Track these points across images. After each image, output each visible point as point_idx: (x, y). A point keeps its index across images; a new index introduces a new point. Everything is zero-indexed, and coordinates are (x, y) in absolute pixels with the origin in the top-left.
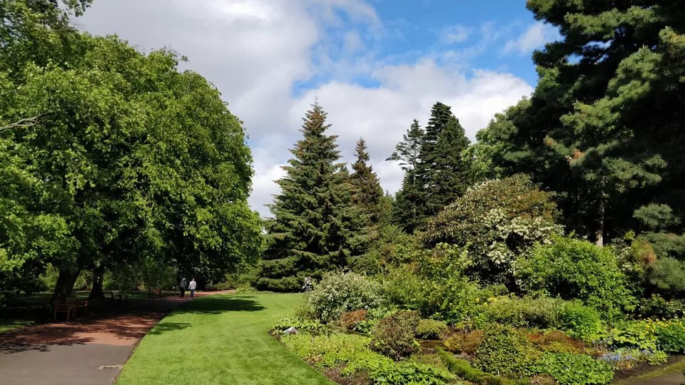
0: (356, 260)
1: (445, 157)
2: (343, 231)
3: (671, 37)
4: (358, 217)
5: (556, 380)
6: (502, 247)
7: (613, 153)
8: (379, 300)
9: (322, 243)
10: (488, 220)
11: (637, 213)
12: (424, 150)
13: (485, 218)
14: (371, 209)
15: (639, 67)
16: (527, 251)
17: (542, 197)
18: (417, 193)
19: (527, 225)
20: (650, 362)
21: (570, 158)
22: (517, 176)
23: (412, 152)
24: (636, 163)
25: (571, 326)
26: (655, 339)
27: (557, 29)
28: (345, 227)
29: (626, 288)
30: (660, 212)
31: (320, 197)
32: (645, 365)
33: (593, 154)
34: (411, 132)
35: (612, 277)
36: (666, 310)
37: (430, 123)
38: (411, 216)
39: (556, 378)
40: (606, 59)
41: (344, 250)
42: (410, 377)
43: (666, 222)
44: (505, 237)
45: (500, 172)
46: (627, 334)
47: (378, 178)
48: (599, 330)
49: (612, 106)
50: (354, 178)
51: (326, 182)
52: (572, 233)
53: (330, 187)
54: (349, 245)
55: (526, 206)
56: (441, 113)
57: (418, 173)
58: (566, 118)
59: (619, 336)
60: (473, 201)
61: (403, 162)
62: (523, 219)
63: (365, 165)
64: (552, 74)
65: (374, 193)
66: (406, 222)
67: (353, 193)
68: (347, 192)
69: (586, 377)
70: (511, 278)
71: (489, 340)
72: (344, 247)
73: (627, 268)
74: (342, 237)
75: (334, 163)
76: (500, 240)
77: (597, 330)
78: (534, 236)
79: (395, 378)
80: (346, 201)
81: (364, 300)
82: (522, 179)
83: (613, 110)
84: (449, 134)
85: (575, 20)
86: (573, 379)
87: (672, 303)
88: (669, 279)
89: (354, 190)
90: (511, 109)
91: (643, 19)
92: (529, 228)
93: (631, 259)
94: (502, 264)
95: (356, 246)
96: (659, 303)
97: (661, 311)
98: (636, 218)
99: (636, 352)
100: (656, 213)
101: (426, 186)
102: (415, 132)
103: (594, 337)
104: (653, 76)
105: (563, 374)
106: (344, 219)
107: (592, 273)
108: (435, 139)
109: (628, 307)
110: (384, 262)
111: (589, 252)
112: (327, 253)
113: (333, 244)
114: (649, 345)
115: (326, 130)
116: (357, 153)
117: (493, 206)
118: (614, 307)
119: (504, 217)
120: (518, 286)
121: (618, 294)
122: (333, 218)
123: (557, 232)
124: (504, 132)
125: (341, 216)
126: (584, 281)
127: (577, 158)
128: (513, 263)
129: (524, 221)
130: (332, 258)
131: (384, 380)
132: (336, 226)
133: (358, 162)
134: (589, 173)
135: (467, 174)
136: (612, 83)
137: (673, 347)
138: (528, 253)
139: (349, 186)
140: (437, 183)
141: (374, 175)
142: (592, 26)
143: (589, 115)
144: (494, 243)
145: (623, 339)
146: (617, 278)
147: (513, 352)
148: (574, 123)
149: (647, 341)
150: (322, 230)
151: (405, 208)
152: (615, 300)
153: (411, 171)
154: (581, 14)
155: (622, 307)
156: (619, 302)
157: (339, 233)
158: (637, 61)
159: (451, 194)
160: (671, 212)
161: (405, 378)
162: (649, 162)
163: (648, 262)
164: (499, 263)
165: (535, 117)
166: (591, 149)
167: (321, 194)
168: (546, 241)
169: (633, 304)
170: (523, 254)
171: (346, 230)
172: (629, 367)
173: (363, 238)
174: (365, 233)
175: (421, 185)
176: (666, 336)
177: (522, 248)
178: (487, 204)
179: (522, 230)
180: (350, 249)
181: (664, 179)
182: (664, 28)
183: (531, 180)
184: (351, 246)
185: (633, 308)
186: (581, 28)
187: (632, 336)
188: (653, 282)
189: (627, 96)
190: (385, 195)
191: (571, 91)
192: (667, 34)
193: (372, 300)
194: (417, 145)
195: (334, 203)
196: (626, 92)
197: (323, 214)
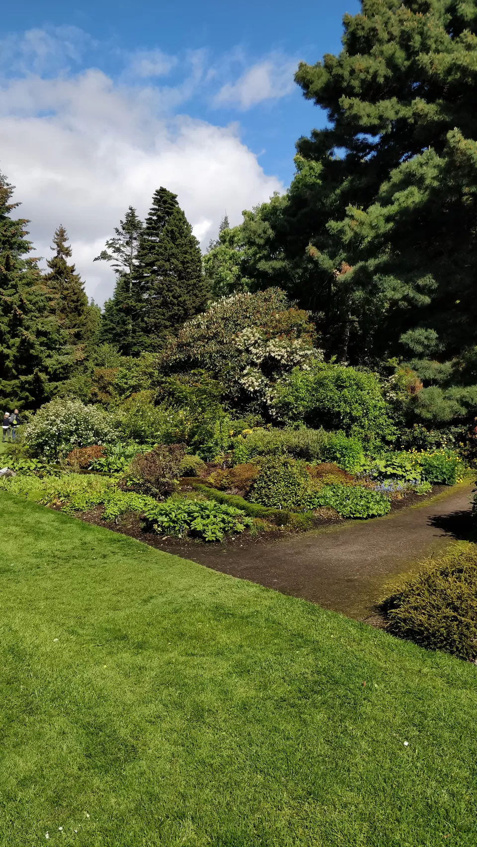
0: (57, 387)
1: (169, 260)
2: (38, 350)
3: (460, 140)
4: (58, 331)
5: (339, 512)
6: (255, 372)
7: (383, 269)
8: (114, 434)
9: (9, 364)
10: (240, 341)
11: (404, 338)
12: (143, 249)
13: (237, 339)
14: (74, 322)
15: (423, 172)
16: (284, 377)
17: (302, 316)
18: (134, 304)
19: (285, 348)
20: (417, 492)
21: (338, 273)
22: (271, 290)
23: (127, 250)
24: (407, 282)
25: (335, 459)
26: (420, 469)
27: (325, 113)
28: (42, 344)
29: (389, 417)
30: (426, 338)
31: (5, 302)
32: (413, 496)
33: (363, 269)
34: (126, 224)
35: (375, 406)
36: (426, 441)
37: (150, 214)
38: (126, 333)
39: (338, 510)
40: (374, 156)
41: (40, 374)
42: (196, 514)
43: (431, 349)
44: (259, 361)
45: (247, 284)
46: (393, 465)
47: (81, 280)
48: (363, 462)
49: (387, 214)
50: (50, 279)
51: (14, 282)
52: (334, 358)
53: (20, 289)
54: (47, 368)
55: (284, 326)
56: (165, 202)
57: (135, 278)
58: (333, 225)
59: (385, 467)
60: (223, 319)
61: (116, 262)
62: (281, 341)
63: (65, 263)
64: (311, 168)
65: (78, 301)
66: (118, 341)
67: (50, 299)
68: (43, 298)
69: (368, 508)
70: (265, 408)
71: (268, 473)
72: (41, 371)
73: (391, 397)
74: (37, 357)
75: (24, 257)
76: (253, 364)
77: (360, 463)
78: (292, 361)
79: (179, 517)
80: (41, 310)
81: (97, 434)
82: (277, 294)
83: (388, 219)
84: (172, 231)
85: (351, 106)
86: (355, 511)
87: (433, 433)
88: (433, 408)
89: (52, 296)
90: (264, 207)
91: (426, 115)
92: (287, 352)
93: (395, 387)
94: (255, 392)
95: (56, 370)
96: (421, 433)
97: (421, 442)
98: (401, 343)
99: (401, 484)
100: (423, 339)
101: (145, 296)
102: (131, 224)
103: (358, 470)
104: (436, 184)
105: (345, 506)
106: (39, 333)
107: (356, 402)
108: (157, 235)
109: (389, 438)
110: (97, 390)
111: (354, 380)
112: (16, 378)
113: (24, 367)
114: (414, 475)
115: (13, 210)
116: (55, 246)
117: (246, 325)
118: (375, 439)
119: (259, 339)
120: (272, 415)
121: (380, 424)
122: (25, 332)
123: (316, 357)
124: (259, 236)
125: (34, 329)
126: (349, 411)
127: (346, 273)
128: (268, 391)
129: (282, 343)
130: (23, 384)
131: (166, 520)
132: (28, 343)
133: (56, 257)
134: (358, 290)
135: (195, 284)
136: (384, 187)
137: (436, 477)
138: (284, 379)
139: (46, 290)
140: (158, 293)
141: (77, 278)
142: (369, 116)
143: (362, 224)
144: (248, 367)
145: (390, 470)
146: (380, 408)
147: (295, 485)
148: (342, 231)
149: (413, 472)
150: (8, 347)
151: (118, 323)
152: (377, 431)
153: (125, 275)
154: (358, 99)
155: (383, 439)
156: (381, 432)
157: (32, 351)
158: (421, 165)
159: (176, 308)
160: (437, 338)
161: (189, 516)
162: (420, 282)
163: (414, 390)
164: (252, 390)
165: (295, 219)
166: (361, 264)
167: (8, 299)
168: (305, 367)
169: (394, 434)
170: (279, 380)
171: (42, 348)
172: (400, 498)
173: (66, 360)
174: (67, 354)
175: (138, 294)
176: (431, 466)
177: (277, 374)
178: (239, 322)
179: (280, 353)
180: (48, 373)
181: (433, 300)
182: (453, 129)
183: (287, 296)
184: (50, 369)
185: (393, 438)
186: (357, 117)
187: (398, 467)
188: (417, 411)
189: (404, 205)
190: (89, 304)
191: (338, 191)
192: (455, 136)
193: (106, 435)
194: (134, 241)
195: (26, 312)
196: (402, 200)
197: (9, 326)
